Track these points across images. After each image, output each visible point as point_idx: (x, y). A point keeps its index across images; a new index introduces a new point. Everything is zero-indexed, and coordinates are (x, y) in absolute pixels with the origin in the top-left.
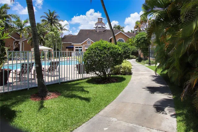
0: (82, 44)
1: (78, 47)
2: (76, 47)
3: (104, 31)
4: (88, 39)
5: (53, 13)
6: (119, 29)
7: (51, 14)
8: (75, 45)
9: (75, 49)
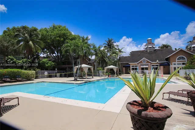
0: (138, 64)
1: (134, 66)
2: (132, 66)
3: (154, 51)
4: (144, 58)
5: (111, 41)
6: (167, 48)
7: (110, 41)
8: (132, 64)
9: (131, 67)
